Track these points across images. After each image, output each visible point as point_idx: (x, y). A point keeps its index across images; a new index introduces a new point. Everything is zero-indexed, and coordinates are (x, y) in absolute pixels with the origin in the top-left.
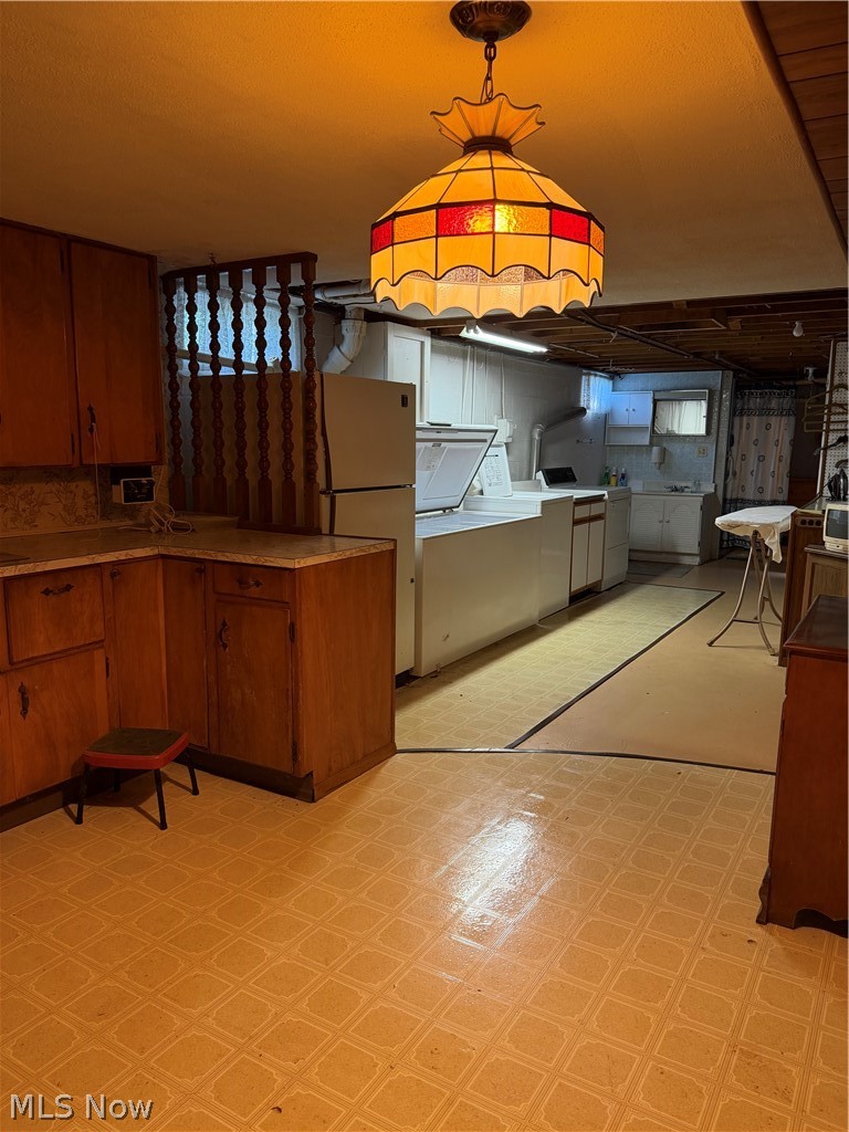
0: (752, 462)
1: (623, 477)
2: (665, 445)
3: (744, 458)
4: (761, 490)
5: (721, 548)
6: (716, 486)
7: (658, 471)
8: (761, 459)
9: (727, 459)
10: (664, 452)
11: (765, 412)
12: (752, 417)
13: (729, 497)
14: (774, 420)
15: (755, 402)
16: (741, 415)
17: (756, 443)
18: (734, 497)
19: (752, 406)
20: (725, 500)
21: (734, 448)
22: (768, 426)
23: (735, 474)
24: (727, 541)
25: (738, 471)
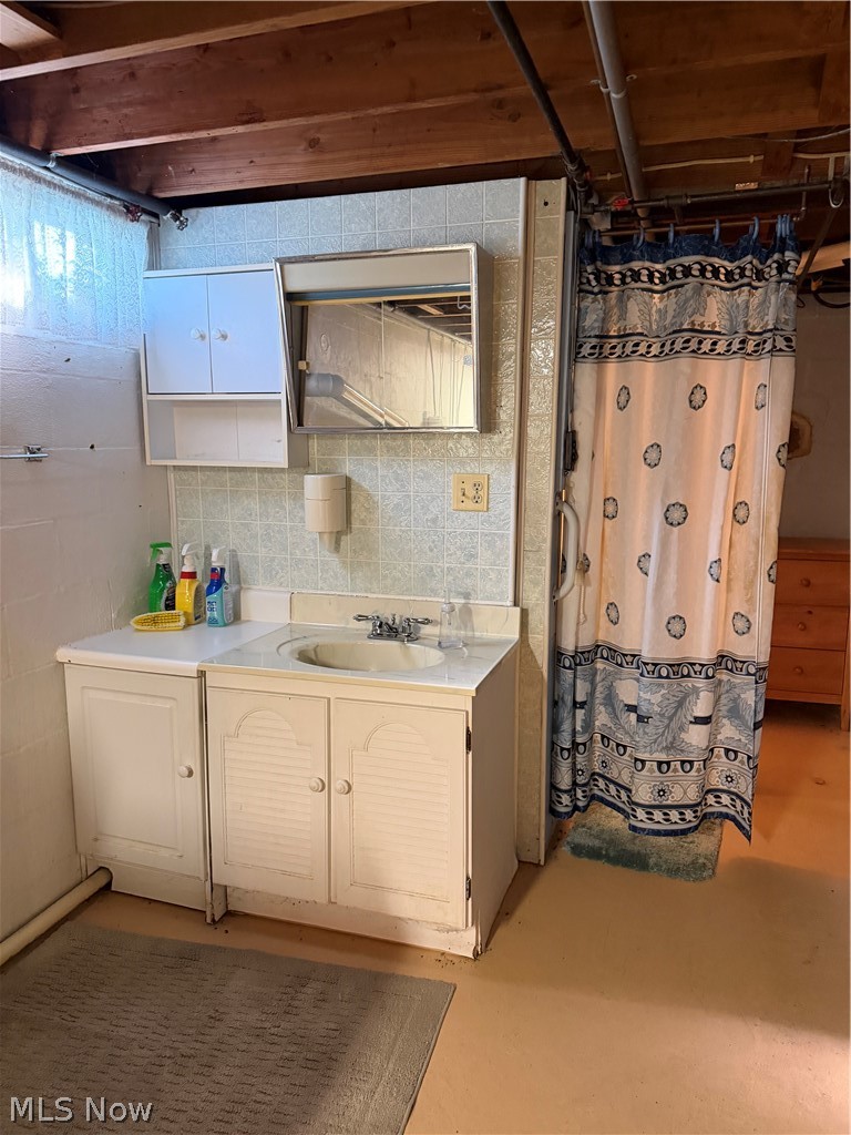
0: (643, 525)
1: (217, 580)
2: (348, 468)
3: (611, 509)
4: (677, 626)
5: (552, 811)
6: (524, 614)
7: (334, 560)
8: (676, 515)
9: (557, 516)
10: (345, 494)
11: (687, 340)
12: (635, 364)
13: (568, 644)
14: (717, 374)
15: (646, 309)
16: (600, 357)
17: (653, 456)
18: (586, 642)
19: (635, 320)
20: (556, 654)
21: (579, 477)
22: (696, 398)
23: (584, 566)
24: (571, 792)
25: (593, 557)
